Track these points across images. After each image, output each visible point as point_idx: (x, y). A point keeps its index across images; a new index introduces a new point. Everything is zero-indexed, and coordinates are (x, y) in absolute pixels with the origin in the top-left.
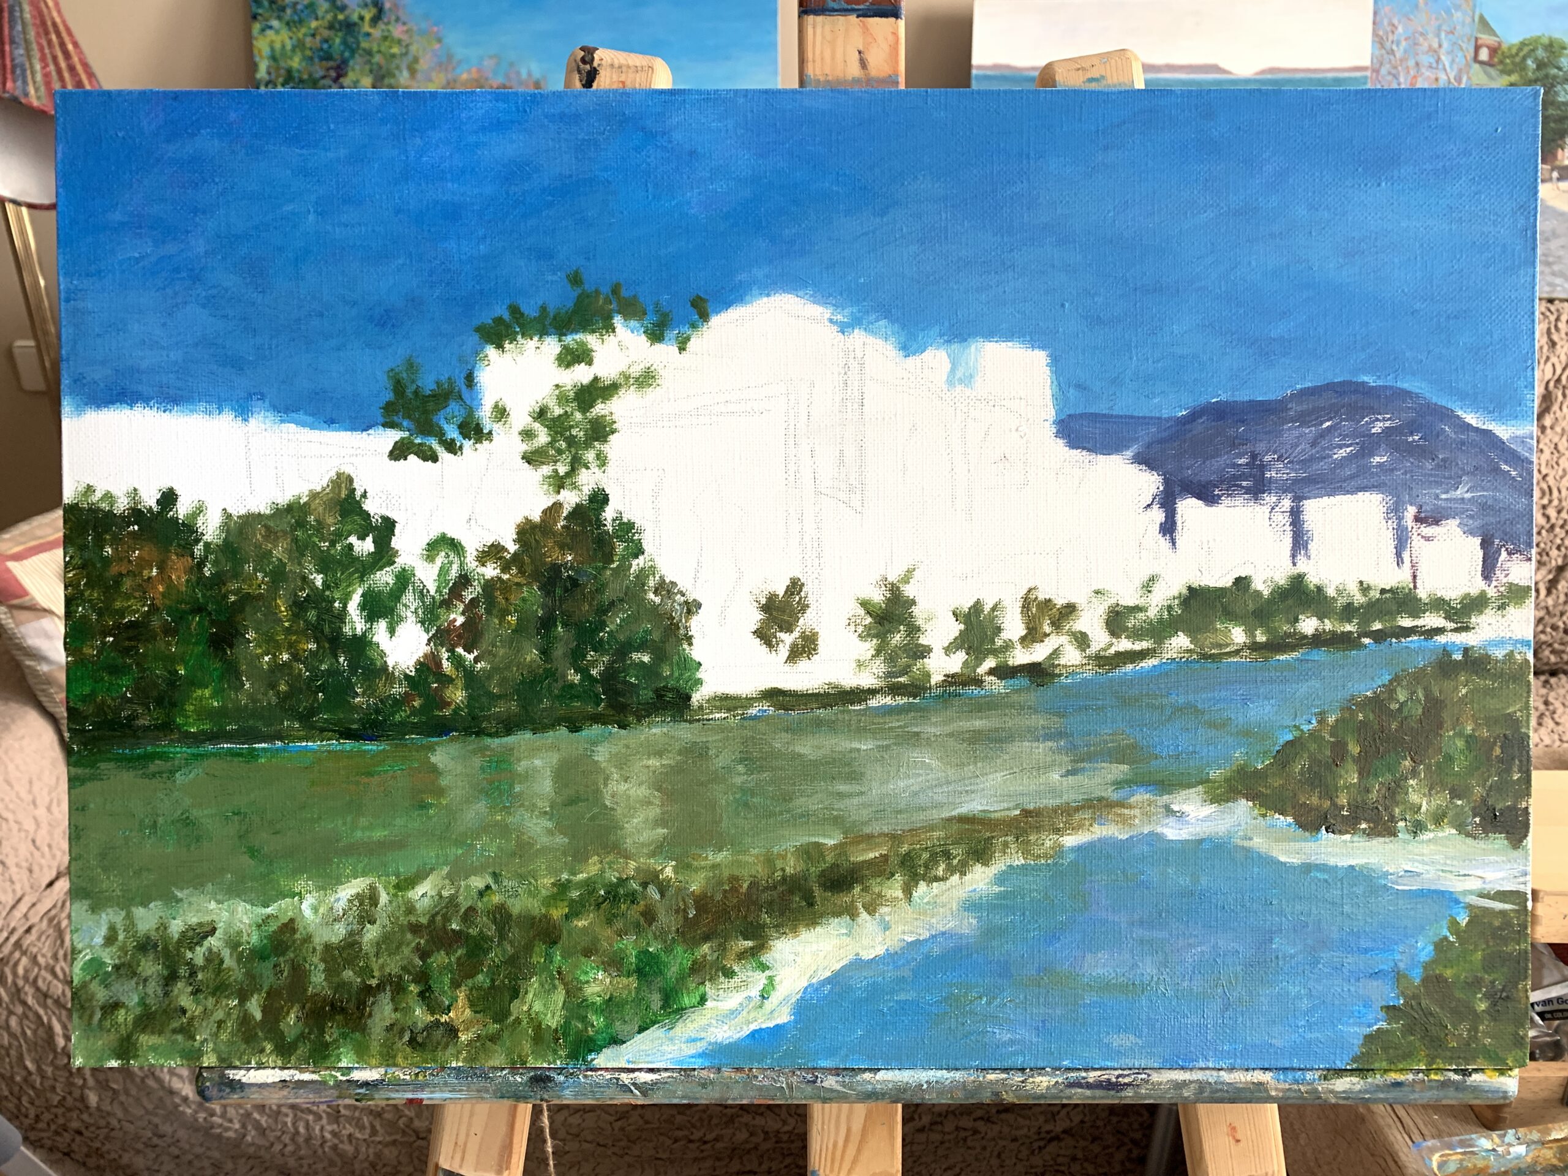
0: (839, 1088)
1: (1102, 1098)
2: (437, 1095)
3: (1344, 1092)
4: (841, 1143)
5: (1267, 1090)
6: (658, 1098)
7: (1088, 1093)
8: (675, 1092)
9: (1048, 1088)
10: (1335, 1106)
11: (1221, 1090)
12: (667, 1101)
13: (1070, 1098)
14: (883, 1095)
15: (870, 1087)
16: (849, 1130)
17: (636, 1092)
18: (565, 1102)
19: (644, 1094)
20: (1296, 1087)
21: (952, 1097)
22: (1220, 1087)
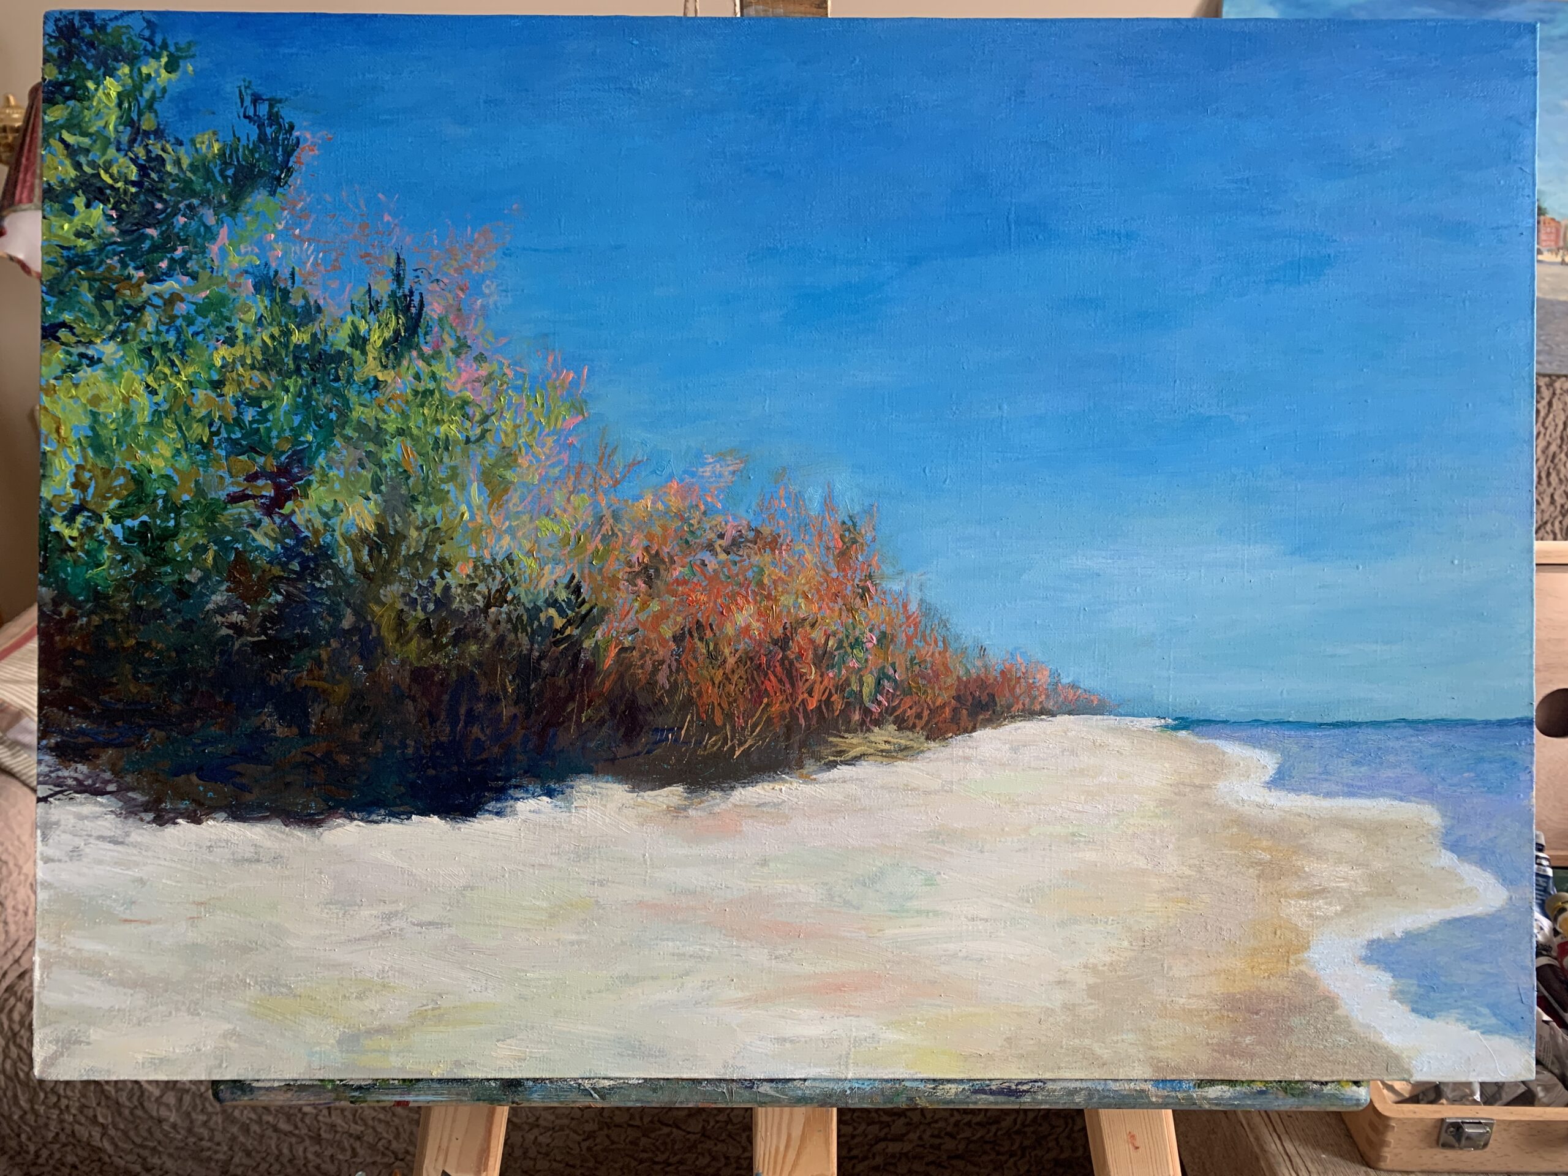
0: (773, 1093)
1: (1004, 1103)
2: (421, 1098)
3: (1216, 1098)
4: (782, 1148)
5: (1147, 1097)
6: (614, 1101)
7: (991, 1098)
8: (630, 1096)
9: (956, 1094)
10: (1210, 1112)
11: (1108, 1097)
12: (622, 1105)
13: (975, 1103)
14: (812, 1099)
15: (800, 1093)
16: (789, 1136)
17: (596, 1096)
18: (533, 1105)
19: (603, 1097)
20: (1173, 1094)
21: (872, 1102)
22: (1107, 1093)
